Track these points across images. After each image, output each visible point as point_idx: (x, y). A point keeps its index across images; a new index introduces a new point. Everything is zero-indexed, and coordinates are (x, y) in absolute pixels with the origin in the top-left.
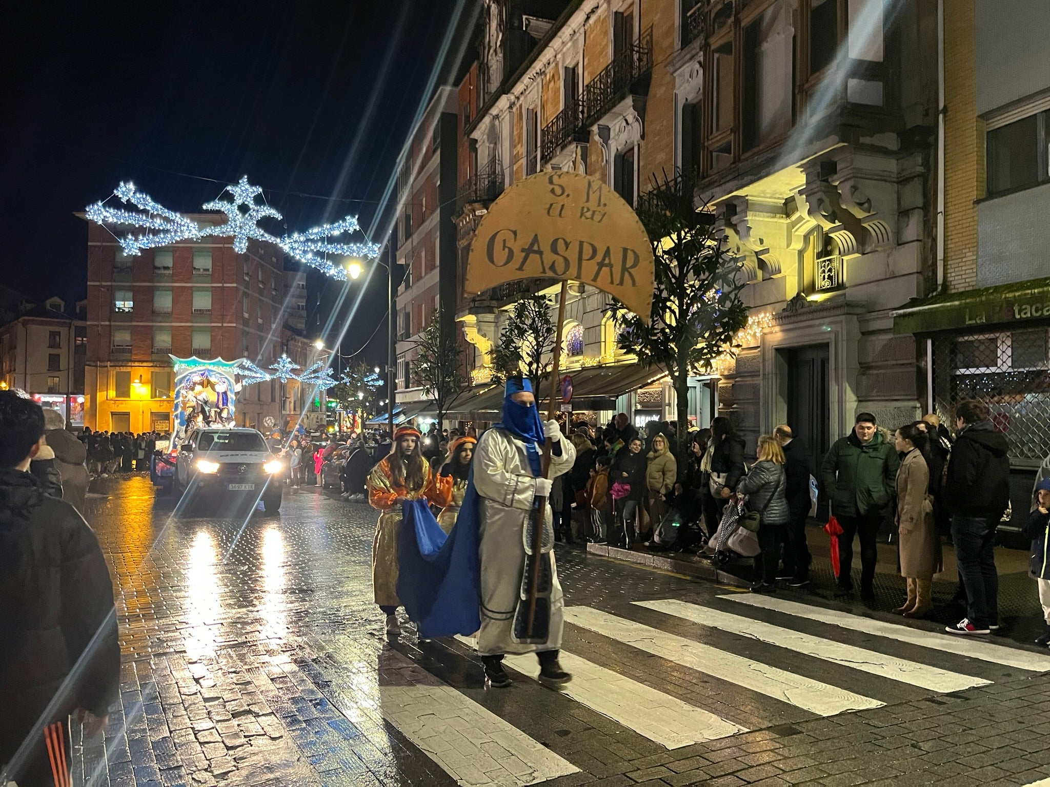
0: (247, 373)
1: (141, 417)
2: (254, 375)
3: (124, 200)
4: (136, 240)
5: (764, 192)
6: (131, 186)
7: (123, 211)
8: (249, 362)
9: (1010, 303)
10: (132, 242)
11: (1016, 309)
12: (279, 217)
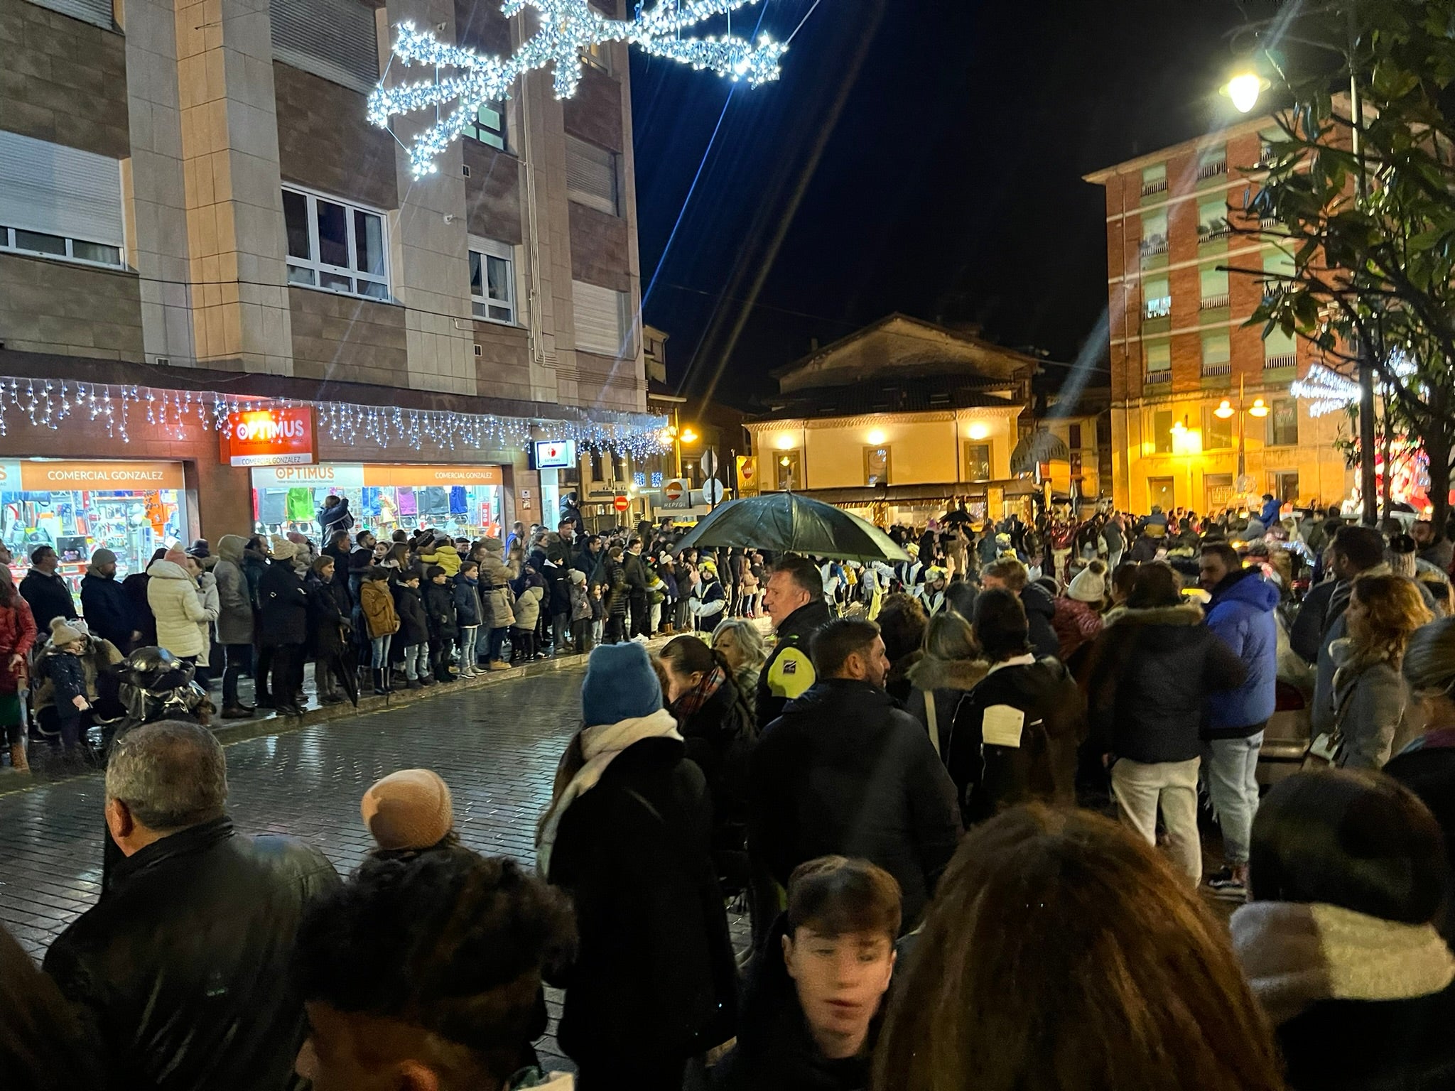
1: (1189, 483)
2: (1332, 395)
3: (406, 59)
6: (410, 24)
7: (404, 85)
8: (1321, 371)
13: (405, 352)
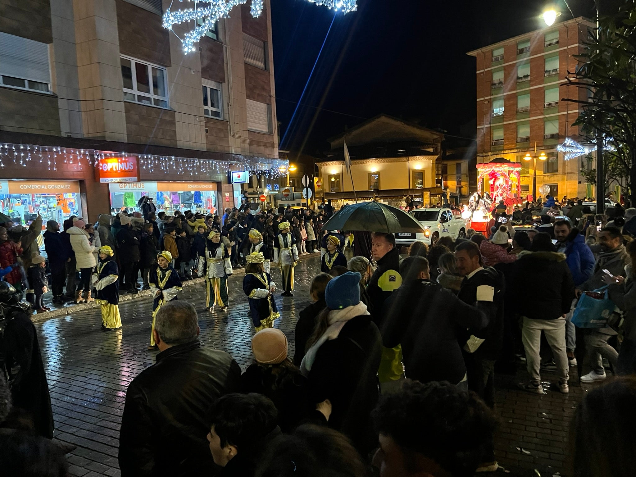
0: (568, 149)
2: (575, 151)
7: (180, 10)
8: (571, 140)
13: (175, 131)
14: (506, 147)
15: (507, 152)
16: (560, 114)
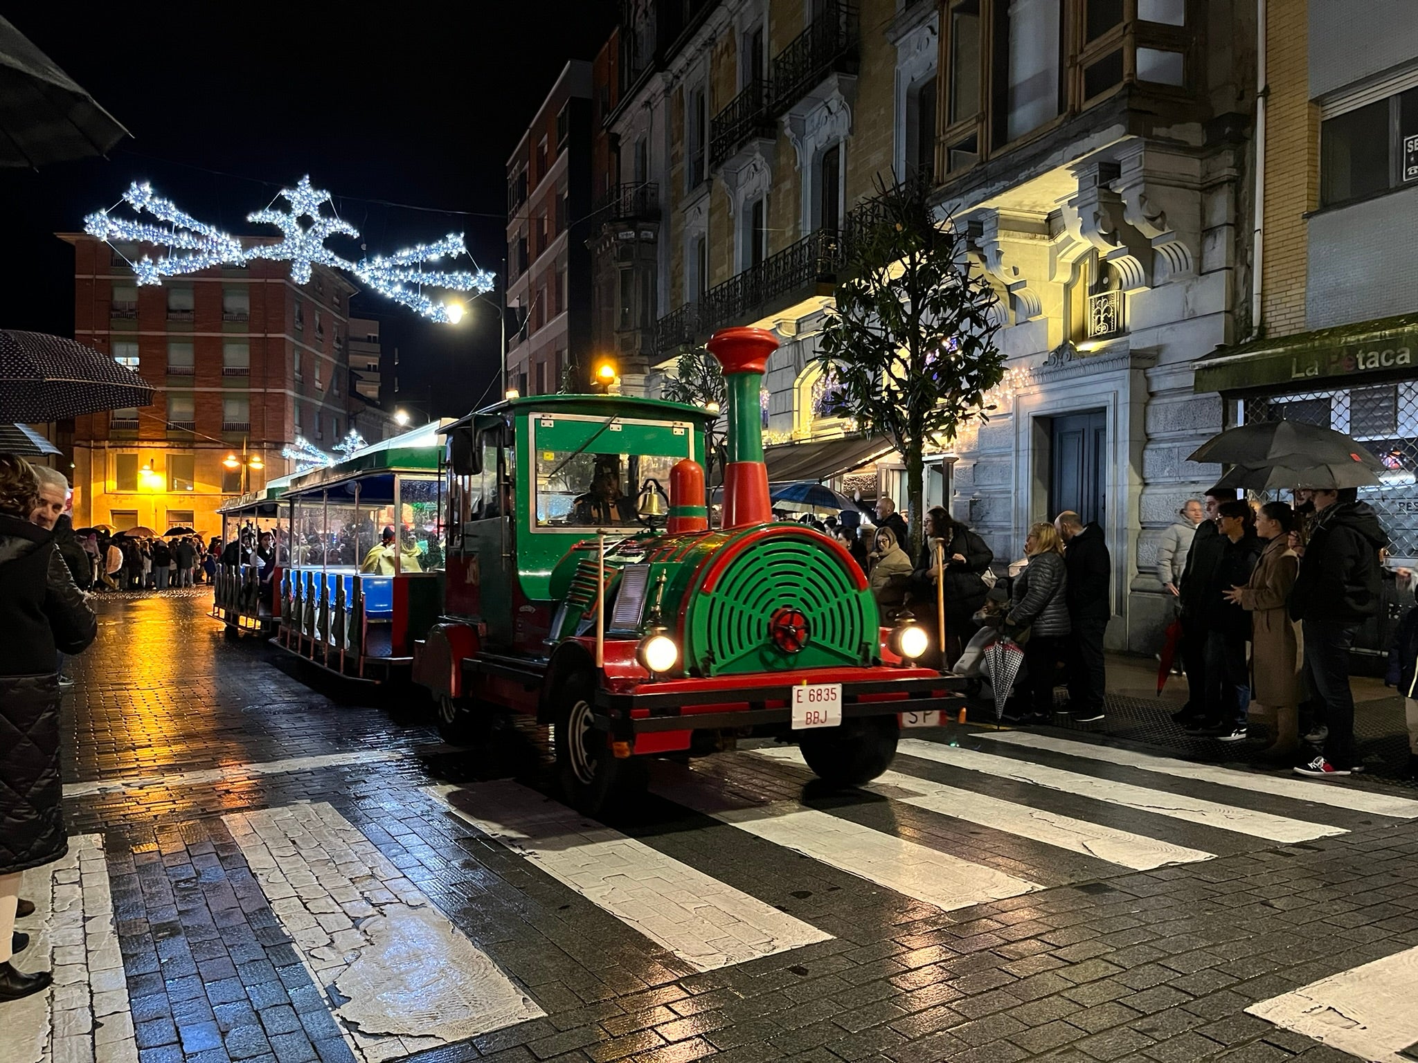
0: (302, 456)
1: (153, 517)
2: (310, 458)
3: (137, 207)
4: (155, 263)
5: (1020, 204)
6: (147, 188)
7: (136, 223)
8: (304, 441)
9: (1352, 350)
10: (149, 267)
11: (1360, 357)
12: (354, 233)
14: (142, 435)
15: (145, 444)
16: (253, 390)
